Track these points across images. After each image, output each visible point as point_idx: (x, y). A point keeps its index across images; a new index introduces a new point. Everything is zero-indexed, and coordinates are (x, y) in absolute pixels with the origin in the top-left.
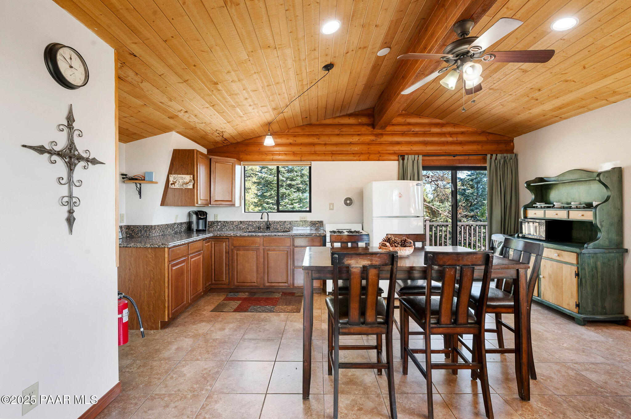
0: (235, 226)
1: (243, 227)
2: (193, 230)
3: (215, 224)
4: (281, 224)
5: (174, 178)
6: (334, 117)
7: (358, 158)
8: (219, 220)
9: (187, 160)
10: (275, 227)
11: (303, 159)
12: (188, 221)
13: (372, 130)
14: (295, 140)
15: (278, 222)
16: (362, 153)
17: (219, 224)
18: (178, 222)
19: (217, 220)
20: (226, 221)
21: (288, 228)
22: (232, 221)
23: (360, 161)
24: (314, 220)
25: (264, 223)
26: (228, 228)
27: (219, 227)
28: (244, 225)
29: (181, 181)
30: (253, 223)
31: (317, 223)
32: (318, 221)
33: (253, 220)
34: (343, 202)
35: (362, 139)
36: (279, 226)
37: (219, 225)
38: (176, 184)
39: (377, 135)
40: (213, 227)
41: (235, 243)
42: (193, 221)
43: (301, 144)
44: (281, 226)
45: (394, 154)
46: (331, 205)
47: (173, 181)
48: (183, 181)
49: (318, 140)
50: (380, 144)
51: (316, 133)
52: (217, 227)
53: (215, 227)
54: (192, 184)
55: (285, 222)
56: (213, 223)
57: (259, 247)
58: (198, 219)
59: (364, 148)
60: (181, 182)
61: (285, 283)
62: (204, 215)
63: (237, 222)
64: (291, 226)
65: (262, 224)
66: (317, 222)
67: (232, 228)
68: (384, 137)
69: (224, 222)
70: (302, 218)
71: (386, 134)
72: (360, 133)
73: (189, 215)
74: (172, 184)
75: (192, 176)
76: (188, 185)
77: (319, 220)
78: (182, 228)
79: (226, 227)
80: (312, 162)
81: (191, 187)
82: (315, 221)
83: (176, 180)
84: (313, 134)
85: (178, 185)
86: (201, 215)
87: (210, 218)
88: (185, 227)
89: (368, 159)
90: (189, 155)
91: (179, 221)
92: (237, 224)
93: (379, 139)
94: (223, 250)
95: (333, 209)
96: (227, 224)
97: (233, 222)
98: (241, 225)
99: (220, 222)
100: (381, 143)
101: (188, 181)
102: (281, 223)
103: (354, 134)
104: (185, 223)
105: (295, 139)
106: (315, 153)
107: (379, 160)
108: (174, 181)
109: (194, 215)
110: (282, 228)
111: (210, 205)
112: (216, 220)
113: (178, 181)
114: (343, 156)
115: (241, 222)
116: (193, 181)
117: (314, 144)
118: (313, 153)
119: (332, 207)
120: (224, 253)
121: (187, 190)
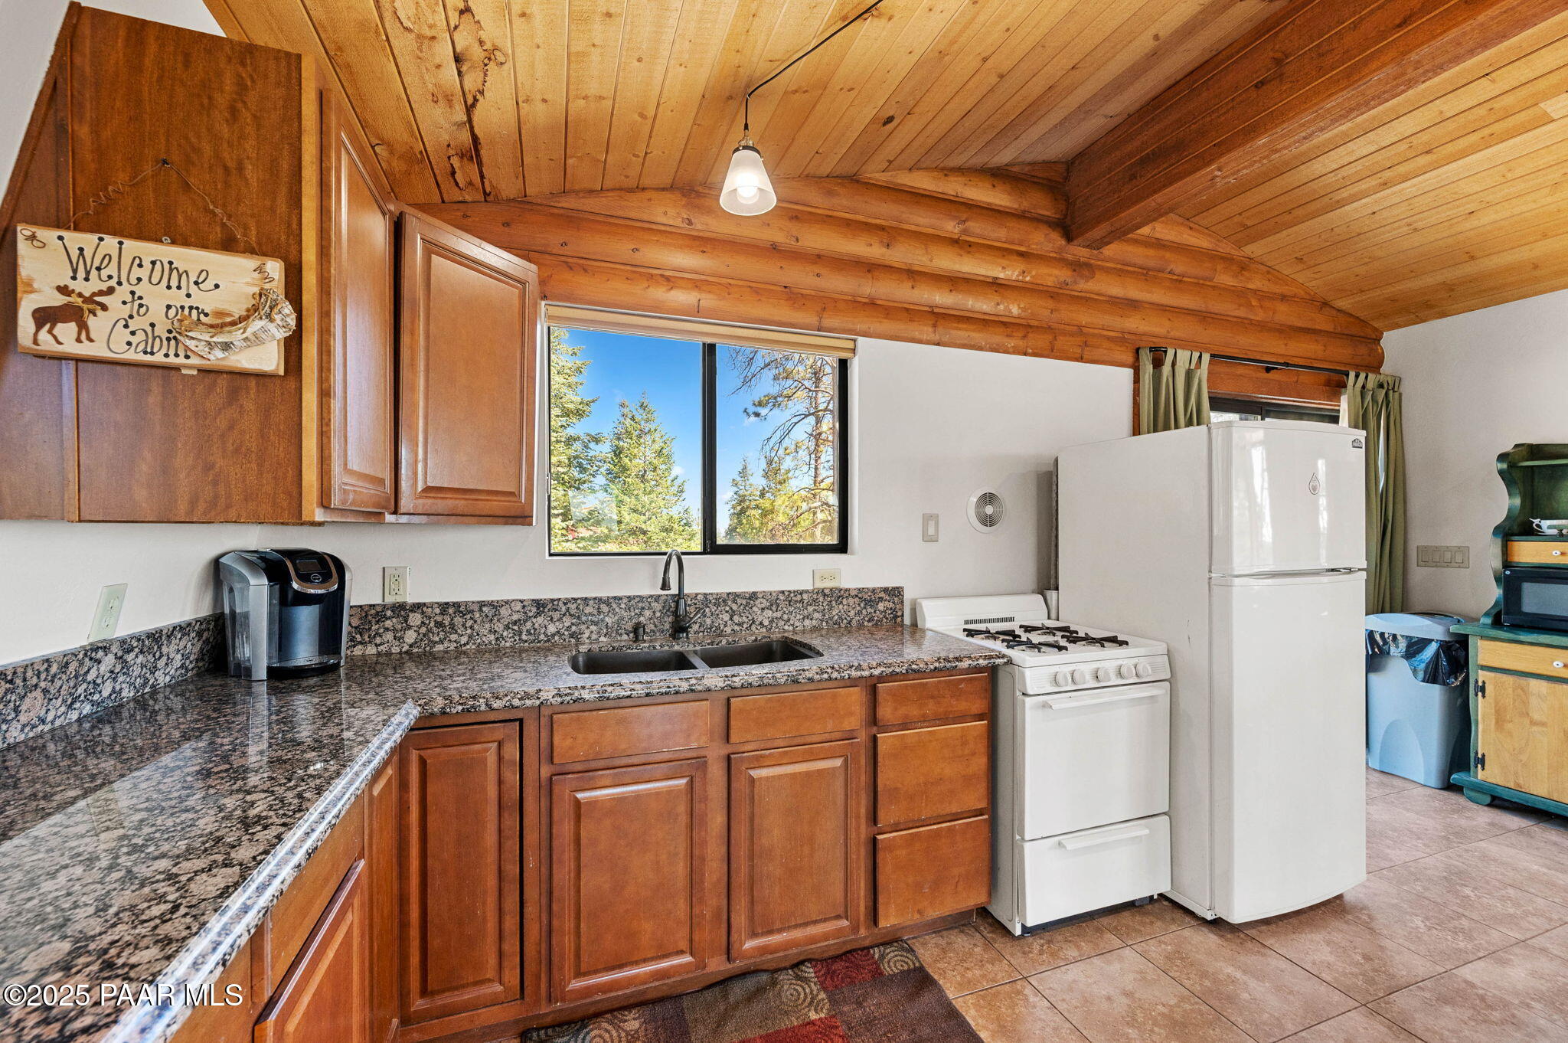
0: (507, 627)
1: (552, 629)
2: (244, 672)
3: (388, 623)
4: (735, 607)
5: (78, 264)
6: (942, 169)
7: (1021, 343)
8: (411, 599)
9: (225, 131)
10: (708, 621)
11: (827, 322)
12: (205, 610)
13: (1064, 242)
14: (795, 233)
15: (721, 600)
16: (1031, 326)
17: (415, 619)
18: (122, 631)
19: (400, 599)
20: (457, 605)
21: (766, 623)
22: (491, 604)
23: (1025, 354)
24: (871, 585)
25: (657, 606)
26: (464, 640)
27: (410, 636)
28: (556, 615)
29: (157, 299)
30: (605, 608)
31: (881, 599)
32: (886, 590)
33: (603, 594)
34: (972, 512)
35: (1034, 273)
36: (726, 617)
37: (410, 627)
38: (97, 324)
39: (1080, 267)
40: (372, 638)
41: (569, 742)
42: (246, 616)
43: (819, 256)
44: (736, 618)
45: (1121, 340)
46: (932, 524)
47: (63, 290)
48: (178, 298)
49: (884, 250)
50: (1085, 301)
51: (878, 222)
52: (400, 639)
53: (389, 636)
54: (281, 334)
55: (753, 596)
56: (371, 615)
57: (702, 753)
58: (286, 601)
59: (1041, 310)
60: (157, 312)
61: (838, 917)
62: (326, 577)
63: (519, 607)
64: (778, 614)
65: (647, 613)
66: (882, 595)
67: (492, 637)
68: (1098, 275)
69: (444, 607)
70: (823, 578)
71: (1102, 268)
72: (1022, 249)
73: (217, 572)
74: (45, 317)
75: (275, 268)
76: (236, 336)
77: (890, 584)
78: (161, 663)
79: (454, 637)
80: (861, 340)
81: (268, 358)
82: (874, 590)
83: (95, 285)
84: (866, 224)
85: (122, 335)
86: (304, 578)
87: (361, 592)
88: (186, 657)
89: (1051, 352)
90: (242, 88)
91: (130, 624)
92: (515, 617)
93: (1082, 281)
94: (484, 789)
95: (934, 539)
96: (458, 620)
97: (496, 606)
98: (540, 620)
99: (418, 607)
100: (1087, 299)
101: (238, 311)
102: (735, 601)
103: (1006, 250)
104: (183, 629)
105: (795, 228)
106: (870, 305)
107: (1080, 359)
108: (79, 286)
109: (252, 581)
110: (741, 624)
111: (389, 518)
112: (390, 600)
113: (123, 292)
114: (974, 331)
115: (540, 605)
116: (288, 309)
117: (870, 268)
118: (865, 303)
119: (930, 528)
120: (492, 810)
121: (222, 382)
